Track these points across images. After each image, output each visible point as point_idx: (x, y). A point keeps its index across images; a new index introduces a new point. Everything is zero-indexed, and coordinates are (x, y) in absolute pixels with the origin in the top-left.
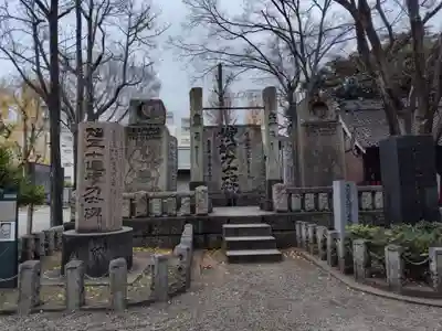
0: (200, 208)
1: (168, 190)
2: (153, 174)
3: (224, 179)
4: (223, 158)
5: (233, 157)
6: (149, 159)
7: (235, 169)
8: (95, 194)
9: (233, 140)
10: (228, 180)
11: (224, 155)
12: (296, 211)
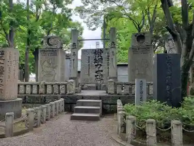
3: (96, 76)
4: (96, 66)
5: (101, 65)
7: (102, 71)
9: (101, 57)
10: (98, 77)
11: (96, 64)
12: (119, 94)
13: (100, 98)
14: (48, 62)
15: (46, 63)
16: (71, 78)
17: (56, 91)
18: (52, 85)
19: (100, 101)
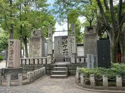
0: (49, 62)
1: (42, 57)
2: (38, 52)
3: (63, 53)
4: (63, 46)
5: (66, 46)
6: (37, 47)
7: (67, 50)
8: (12, 58)
9: (67, 41)
10: (65, 53)
11: (64, 45)
12: (78, 63)
13: (67, 66)
14: (35, 45)
15: (33, 46)
16: (49, 55)
17: (40, 63)
18: (38, 59)
19: (67, 67)
